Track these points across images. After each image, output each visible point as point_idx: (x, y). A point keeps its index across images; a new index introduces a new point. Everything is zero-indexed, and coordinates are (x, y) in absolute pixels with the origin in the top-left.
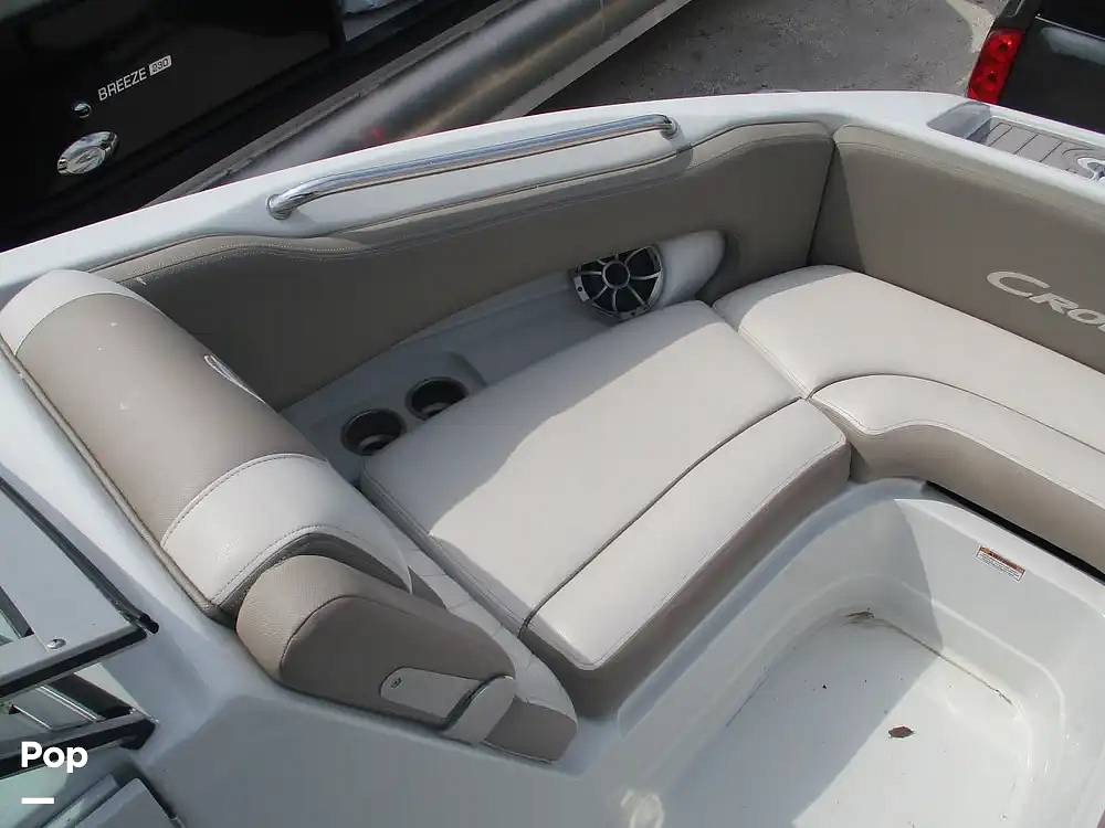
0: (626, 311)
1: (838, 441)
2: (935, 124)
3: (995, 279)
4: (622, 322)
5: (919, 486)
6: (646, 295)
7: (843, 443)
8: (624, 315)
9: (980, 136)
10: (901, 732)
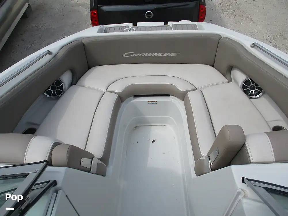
0: (60, 94)
1: (117, 96)
2: (98, 32)
3: (124, 55)
4: (60, 97)
5: (133, 97)
6: (62, 89)
7: (117, 95)
8: (60, 95)
9: (106, 31)
10: (154, 141)
